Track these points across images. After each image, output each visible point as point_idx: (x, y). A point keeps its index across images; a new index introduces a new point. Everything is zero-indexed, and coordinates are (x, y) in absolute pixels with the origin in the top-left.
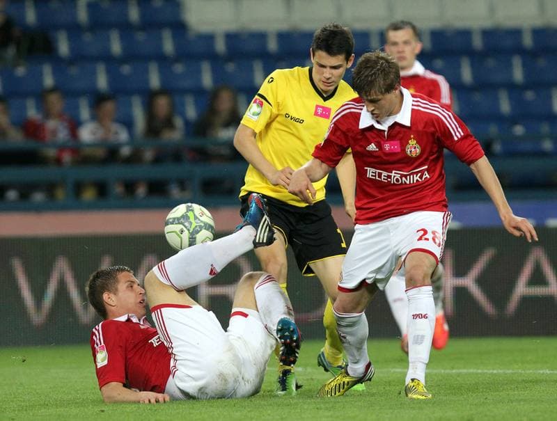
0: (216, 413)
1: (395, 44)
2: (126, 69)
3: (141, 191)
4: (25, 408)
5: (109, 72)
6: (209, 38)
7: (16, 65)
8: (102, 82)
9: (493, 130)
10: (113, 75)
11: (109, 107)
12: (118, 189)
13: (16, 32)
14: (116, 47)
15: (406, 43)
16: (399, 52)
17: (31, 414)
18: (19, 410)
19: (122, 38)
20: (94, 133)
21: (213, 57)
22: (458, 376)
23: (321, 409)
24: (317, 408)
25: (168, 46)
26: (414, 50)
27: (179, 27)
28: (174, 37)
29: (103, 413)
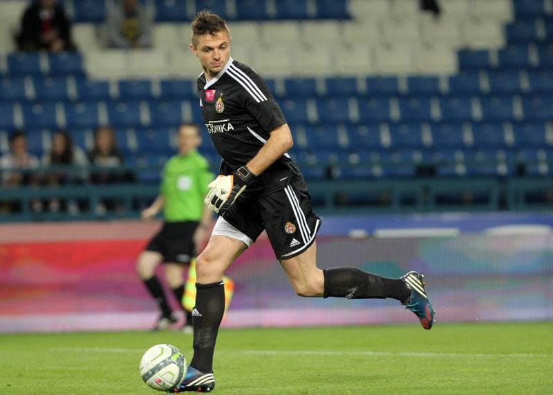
6: (104, 85)
8: (18, 119)
9: (333, 158)
10: (28, 114)
14: (30, 91)
21: (108, 100)
25: (72, 90)
27: (81, 76)
28: (77, 83)
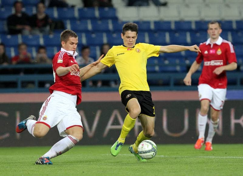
0: (129, 173)
1: (212, 29)
2: (94, 36)
3: (99, 84)
4: (52, 171)
5: (86, 36)
7: (50, 34)
8: (84, 41)
10: (88, 38)
11: (87, 50)
12: (90, 84)
13: (50, 20)
14: (90, 27)
15: (216, 29)
16: (213, 32)
17: (55, 173)
18: (50, 171)
19: (92, 23)
20: (80, 61)
22: (226, 159)
23: (171, 172)
24: (169, 172)
25: (111, 27)
26: (219, 32)
27: (115, 19)
28: (113, 23)
29: (83, 173)
